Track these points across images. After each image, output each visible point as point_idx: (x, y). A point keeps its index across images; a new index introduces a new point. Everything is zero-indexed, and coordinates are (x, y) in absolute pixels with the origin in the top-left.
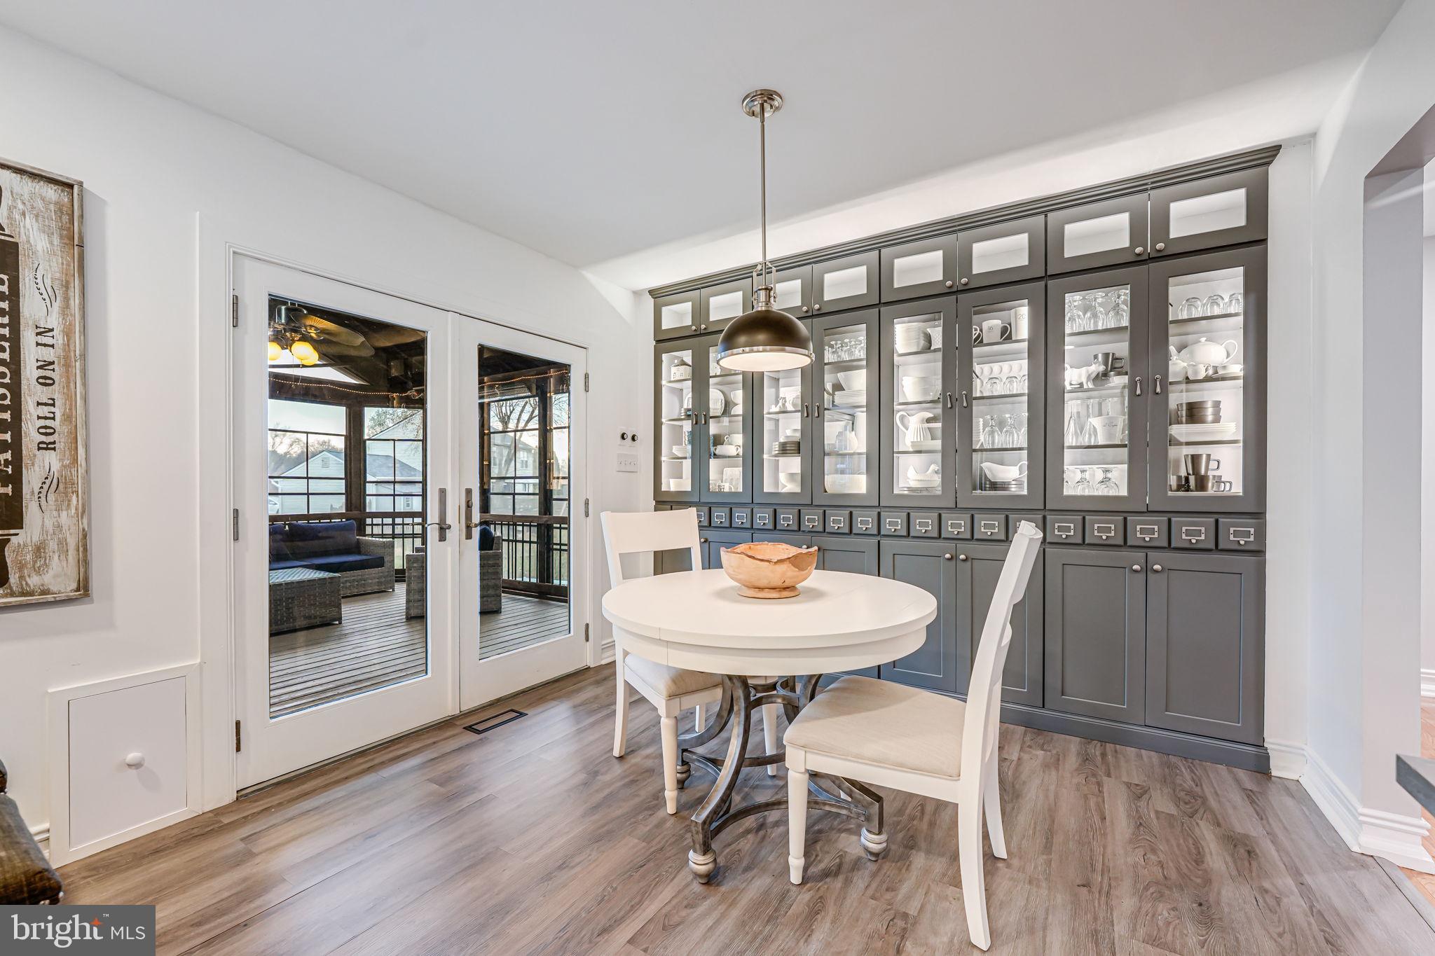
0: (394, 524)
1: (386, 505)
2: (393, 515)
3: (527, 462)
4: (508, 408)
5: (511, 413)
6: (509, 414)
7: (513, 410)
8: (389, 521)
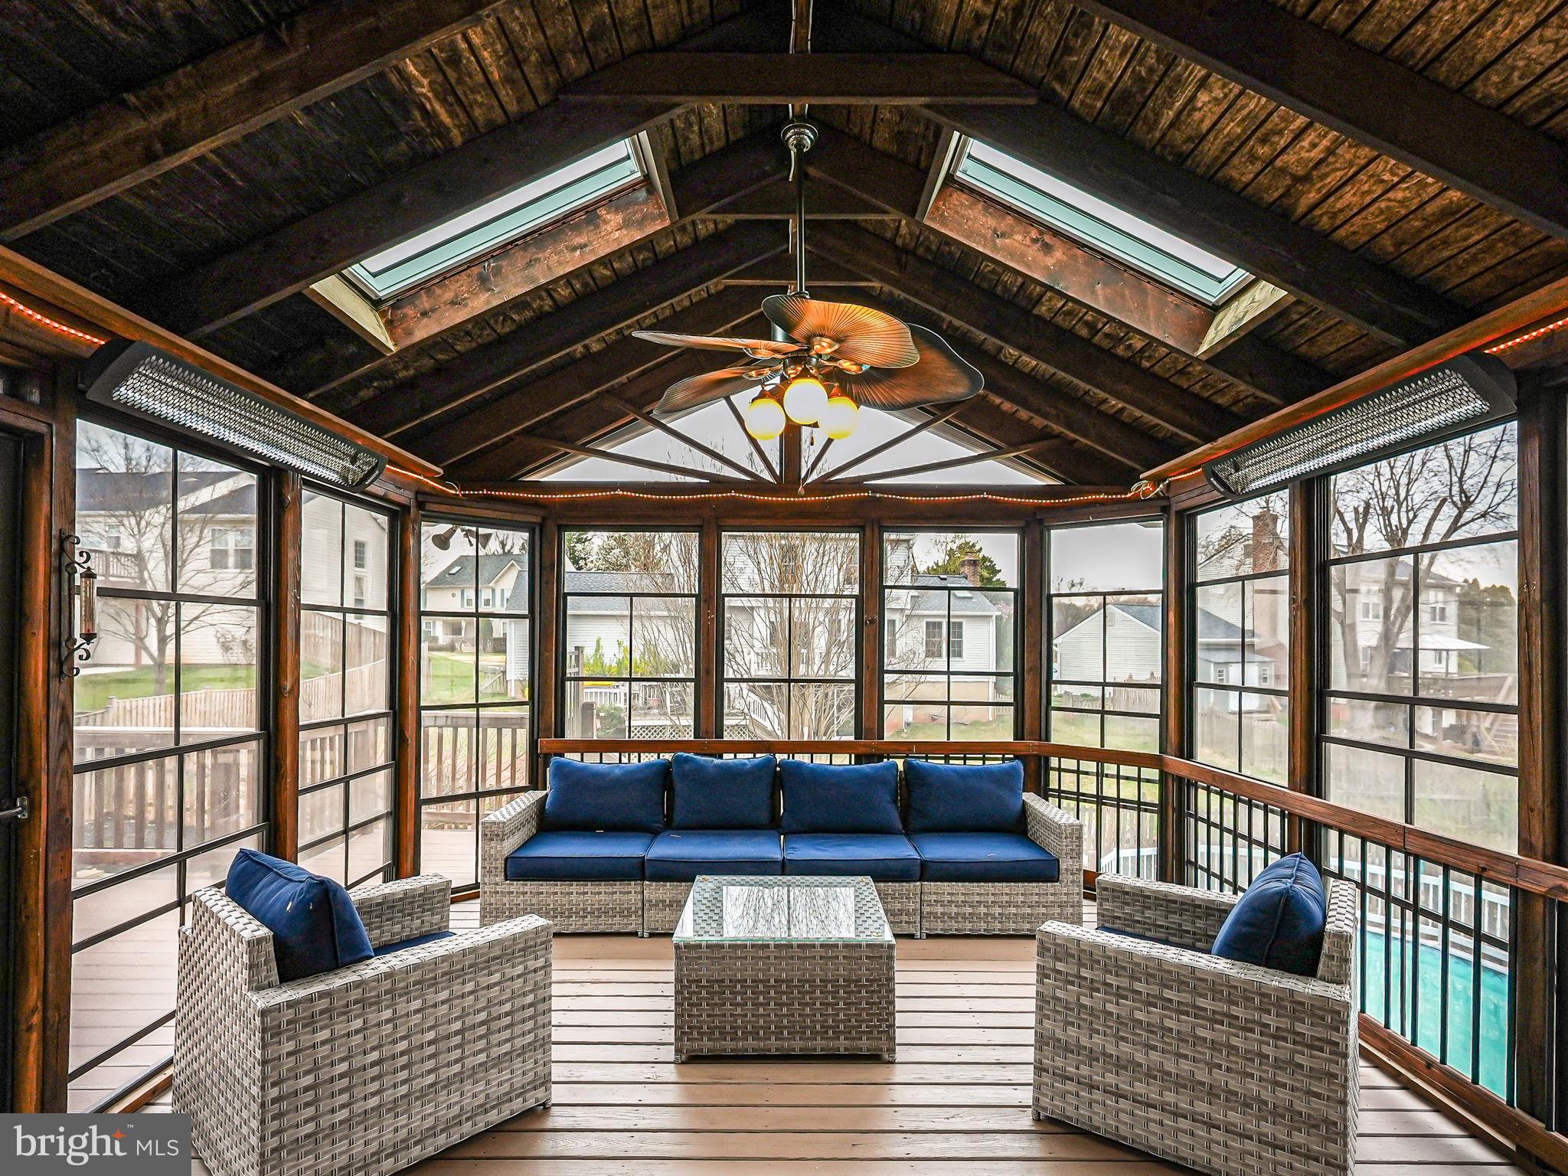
0: (1100, 775)
1: (1084, 736)
2: (1102, 756)
3: (1443, 610)
4: (1403, 515)
5: (1410, 522)
6: (1404, 526)
7: (1415, 516)
8: (1091, 766)
